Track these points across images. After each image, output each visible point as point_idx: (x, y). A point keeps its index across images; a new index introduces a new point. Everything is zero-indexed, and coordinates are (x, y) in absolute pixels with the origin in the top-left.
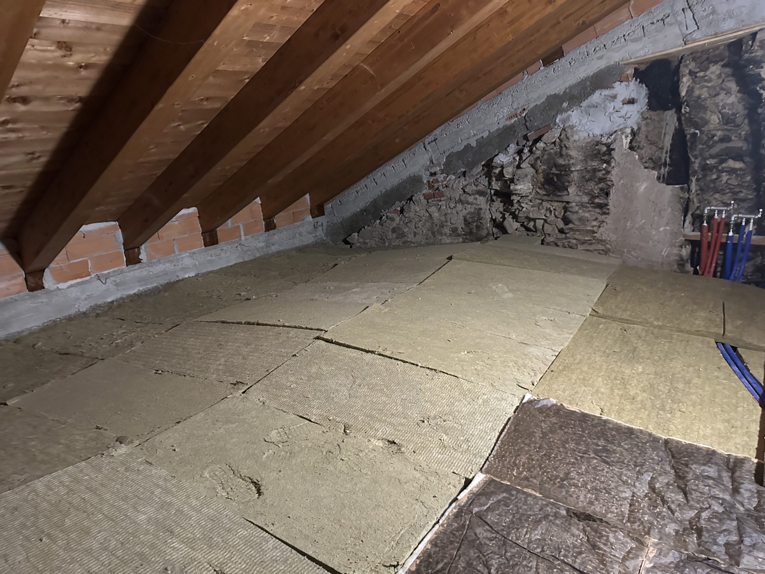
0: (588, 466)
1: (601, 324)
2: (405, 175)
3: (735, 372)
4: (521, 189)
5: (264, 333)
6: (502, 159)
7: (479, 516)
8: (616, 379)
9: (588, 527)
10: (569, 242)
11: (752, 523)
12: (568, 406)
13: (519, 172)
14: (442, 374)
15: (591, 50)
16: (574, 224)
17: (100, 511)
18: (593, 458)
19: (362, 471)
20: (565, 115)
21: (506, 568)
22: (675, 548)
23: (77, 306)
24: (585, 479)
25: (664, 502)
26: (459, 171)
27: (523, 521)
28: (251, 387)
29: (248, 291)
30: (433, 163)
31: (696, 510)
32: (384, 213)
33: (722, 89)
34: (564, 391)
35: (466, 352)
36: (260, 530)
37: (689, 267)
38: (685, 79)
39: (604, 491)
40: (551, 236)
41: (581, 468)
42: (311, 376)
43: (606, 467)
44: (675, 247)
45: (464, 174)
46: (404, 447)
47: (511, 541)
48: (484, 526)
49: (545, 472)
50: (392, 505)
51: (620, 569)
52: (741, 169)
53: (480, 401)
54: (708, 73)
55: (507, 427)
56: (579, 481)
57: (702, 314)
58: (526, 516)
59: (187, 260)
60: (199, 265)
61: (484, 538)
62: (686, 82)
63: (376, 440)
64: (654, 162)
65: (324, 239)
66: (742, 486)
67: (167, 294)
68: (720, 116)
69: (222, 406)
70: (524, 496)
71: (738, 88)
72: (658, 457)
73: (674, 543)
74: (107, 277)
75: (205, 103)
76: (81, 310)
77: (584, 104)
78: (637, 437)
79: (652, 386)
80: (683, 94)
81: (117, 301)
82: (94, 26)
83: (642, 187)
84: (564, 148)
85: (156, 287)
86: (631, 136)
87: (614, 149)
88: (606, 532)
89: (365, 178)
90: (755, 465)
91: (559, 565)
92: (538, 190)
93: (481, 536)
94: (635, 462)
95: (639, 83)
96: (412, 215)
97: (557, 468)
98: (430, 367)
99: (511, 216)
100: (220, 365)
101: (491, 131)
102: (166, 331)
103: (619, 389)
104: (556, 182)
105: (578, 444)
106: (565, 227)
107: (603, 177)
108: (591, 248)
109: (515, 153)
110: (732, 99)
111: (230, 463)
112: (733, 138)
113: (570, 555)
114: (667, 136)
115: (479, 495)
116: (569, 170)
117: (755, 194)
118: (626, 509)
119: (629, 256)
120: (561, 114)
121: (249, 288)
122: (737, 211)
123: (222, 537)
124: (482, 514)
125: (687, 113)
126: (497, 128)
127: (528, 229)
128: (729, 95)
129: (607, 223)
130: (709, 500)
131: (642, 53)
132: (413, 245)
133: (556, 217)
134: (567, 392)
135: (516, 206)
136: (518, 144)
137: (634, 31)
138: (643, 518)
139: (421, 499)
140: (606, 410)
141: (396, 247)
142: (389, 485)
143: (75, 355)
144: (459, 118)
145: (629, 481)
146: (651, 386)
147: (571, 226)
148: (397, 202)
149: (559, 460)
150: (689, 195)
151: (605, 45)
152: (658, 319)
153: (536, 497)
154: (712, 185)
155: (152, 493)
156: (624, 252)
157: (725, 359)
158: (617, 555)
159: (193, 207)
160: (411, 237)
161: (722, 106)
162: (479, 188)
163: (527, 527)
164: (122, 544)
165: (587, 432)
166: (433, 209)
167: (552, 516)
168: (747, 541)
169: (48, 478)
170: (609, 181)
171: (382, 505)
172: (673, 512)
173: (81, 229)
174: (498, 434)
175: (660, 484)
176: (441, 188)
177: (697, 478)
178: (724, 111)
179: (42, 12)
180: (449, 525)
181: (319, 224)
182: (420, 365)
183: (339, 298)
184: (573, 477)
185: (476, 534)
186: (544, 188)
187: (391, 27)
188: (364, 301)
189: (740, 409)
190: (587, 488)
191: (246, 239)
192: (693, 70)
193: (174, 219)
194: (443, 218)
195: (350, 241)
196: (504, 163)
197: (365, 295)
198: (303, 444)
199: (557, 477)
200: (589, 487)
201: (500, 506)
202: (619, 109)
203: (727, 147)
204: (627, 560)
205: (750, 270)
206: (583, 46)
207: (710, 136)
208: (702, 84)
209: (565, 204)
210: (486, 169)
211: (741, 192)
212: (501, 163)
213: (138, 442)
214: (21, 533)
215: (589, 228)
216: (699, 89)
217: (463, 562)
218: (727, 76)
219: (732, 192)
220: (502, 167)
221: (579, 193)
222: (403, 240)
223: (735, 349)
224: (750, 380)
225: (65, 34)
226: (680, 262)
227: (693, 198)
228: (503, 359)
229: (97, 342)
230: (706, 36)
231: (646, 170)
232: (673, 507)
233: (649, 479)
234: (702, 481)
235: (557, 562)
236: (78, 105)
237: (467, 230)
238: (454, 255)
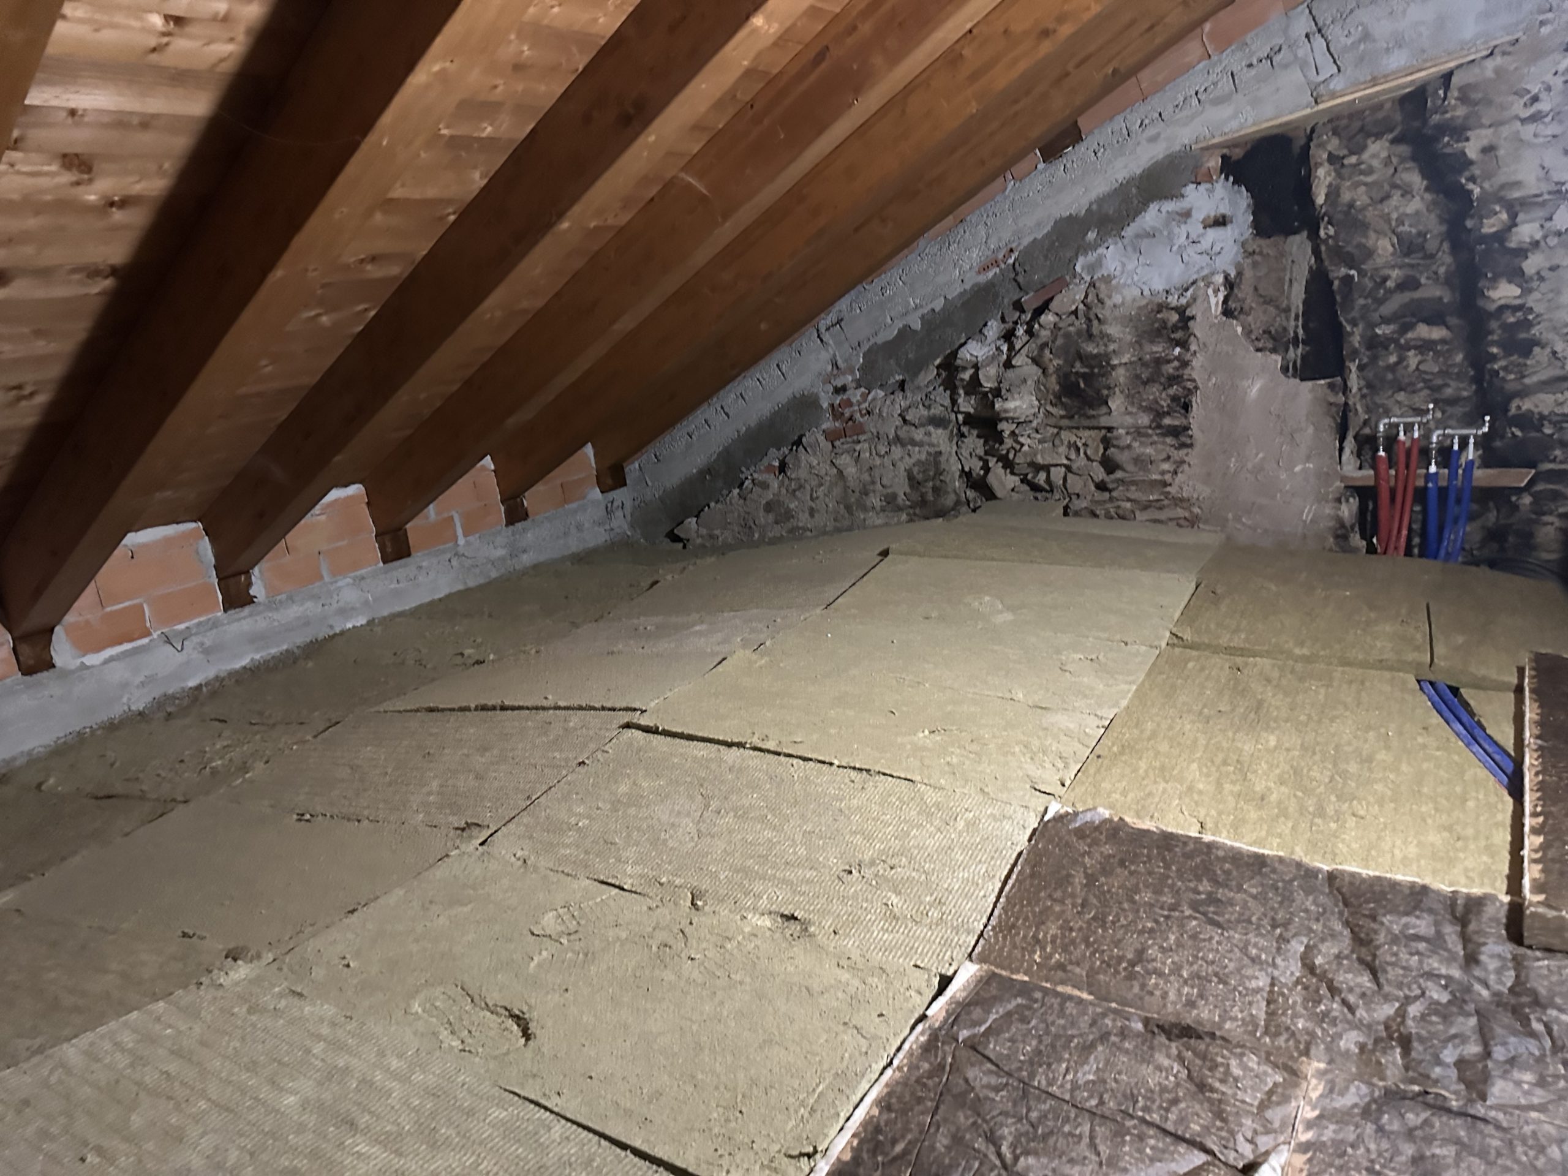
0: (1182, 935)
1: (1189, 660)
2: (784, 394)
3: (1458, 735)
4: (1016, 408)
5: (517, 724)
6: (974, 351)
7: (973, 1045)
8: (1225, 763)
9: (1188, 1050)
10: (1119, 507)
11: (1507, 1018)
12: (1135, 820)
13: (1010, 374)
14: (882, 777)
15: (1135, 123)
16: (1124, 470)
17: (203, 1094)
18: (1190, 917)
19: (732, 976)
20: (1091, 257)
21: (1029, 1141)
22: (1360, 1077)
23: (125, 700)
24: (1176, 959)
25: (1333, 990)
26: (892, 381)
27: (1059, 1048)
28: (496, 832)
29: (478, 646)
30: (837, 368)
31: (1397, 1001)
32: (747, 473)
33: (1395, 186)
34: (1124, 793)
35: (927, 732)
36: (532, 1106)
37: (1357, 541)
38: (1321, 172)
39: (1215, 979)
40: (1082, 497)
41: (1167, 939)
42: (619, 801)
43: (1216, 934)
44: (1327, 501)
45: (902, 385)
46: (814, 924)
47: (1038, 1088)
48: (981, 1064)
49: (1096, 951)
50: (797, 1038)
51: (1255, 1125)
52: (1443, 341)
53: (961, 824)
54: (1365, 156)
55: (1016, 870)
56: (1164, 963)
57: (1388, 628)
58: (1063, 1039)
59: (347, 592)
60: (374, 600)
61: (983, 1087)
62: (1323, 178)
63: (757, 916)
64: (1274, 339)
65: (629, 533)
66: (1483, 949)
67: (310, 664)
68: (1396, 241)
69: (441, 872)
70: (1059, 1000)
71: (1425, 182)
72: (1317, 905)
73: (1358, 1068)
74: (186, 635)
75: (369, 267)
76: (133, 708)
77: (1129, 232)
78: (1274, 871)
79: (1297, 772)
80: (1320, 200)
81: (207, 684)
82: (135, 121)
83: (1255, 388)
84: (1095, 322)
85: (287, 651)
86: (1226, 288)
87: (1193, 318)
88: (1223, 1057)
89: (705, 406)
90: (1506, 907)
91: (1135, 1127)
92: (1049, 408)
93: (977, 1085)
94: (1273, 919)
95: (1233, 183)
96: (803, 473)
97: (1120, 941)
98: (858, 766)
99: (1000, 464)
100: (429, 794)
101: (950, 297)
102: (315, 737)
103: (1233, 783)
104: (1084, 390)
105: (1158, 892)
106: (1107, 479)
107: (1176, 373)
108: (1162, 515)
109: (999, 339)
110: (1415, 205)
111: (462, 982)
112: (1423, 281)
113: (1155, 1107)
114: (1295, 285)
115: (969, 1004)
116: (1108, 363)
117: (1474, 387)
118: (1260, 1011)
119: (1239, 526)
120: (1086, 253)
121: (479, 640)
122: (1441, 424)
123: (457, 1126)
124: (976, 1040)
125: (1330, 237)
126: (959, 290)
127: (1035, 488)
128: (1409, 196)
129: (1189, 465)
130: (1421, 981)
131: (1234, 124)
132: (809, 534)
133: (1088, 458)
134: (1131, 796)
135: (1009, 442)
136: (1003, 320)
137: (1215, 84)
138: (1295, 1025)
139: (854, 1022)
140: (1209, 825)
141: (774, 541)
142: (788, 1000)
143: (126, 797)
144: (883, 276)
145: (1263, 957)
146: (1295, 773)
147: (1119, 474)
148: (773, 451)
149: (1122, 926)
150: (1347, 398)
151: (1160, 114)
152: (1302, 644)
153: (1081, 1001)
154: (1390, 376)
155: (308, 1051)
156: (1227, 520)
157: (1438, 711)
158: (1248, 1100)
159: (354, 483)
160: (804, 519)
161: (1397, 220)
162: (932, 411)
163: (1069, 1061)
164: (252, 1154)
165: (1174, 868)
166: (844, 460)
167: (1115, 1035)
168: (1499, 1053)
169: (90, 1036)
170: (1189, 380)
171: (777, 1039)
172: (1352, 1009)
173: (124, 542)
174: (999, 885)
175: (1324, 956)
176: (857, 416)
177: (1395, 940)
178: (1401, 229)
179: (29, 96)
180: (912, 1067)
181: (615, 504)
182: (836, 762)
183: (664, 645)
184: (1154, 956)
185: (967, 1081)
186: (1062, 403)
187: (735, 96)
188: (717, 648)
189: (1471, 804)
190: (1181, 976)
191: (468, 543)
192: (1336, 153)
193: (317, 509)
194: (866, 477)
195: (682, 535)
196: (980, 359)
197: (719, 636)
198: (611, 934)
199: (1120, 959)
200: (1185, 974)
201: (1012, 1022)
202: (1199, 236)
203: (1412, 300)
204: (1268, 1107)
205: (1477, 537)
206: (1120, 118)
207: (1378, 280)
208: (1357, 179)
209: (1103, 432)
210: (944, 374)
211: (1447, 385)
212: (974, 359)
213: (270, 957)
214: (39, 1149)
215: (1154, 477)
216: (1349, 188)
217: (945, 1137)
218: (1403, 160)
219: (1429, 388)
220: (976, 367)
221: (1130, 409)
222: (789, 525)
223: (1455, 691)
224: (1487, 747)
225: (78, 139)
226: (1339, 532)
227: (1355, 404)
228: (1000, 741)
229: (171, 770)
230: (1356, 86)
231: (1259, 354)
232: (1352, 999)
233: (1302, 949)
234: (1405, 946)
235: (1129, 1123)
236: (108, 283)
237: (916, 497)
238: (893, 546)
